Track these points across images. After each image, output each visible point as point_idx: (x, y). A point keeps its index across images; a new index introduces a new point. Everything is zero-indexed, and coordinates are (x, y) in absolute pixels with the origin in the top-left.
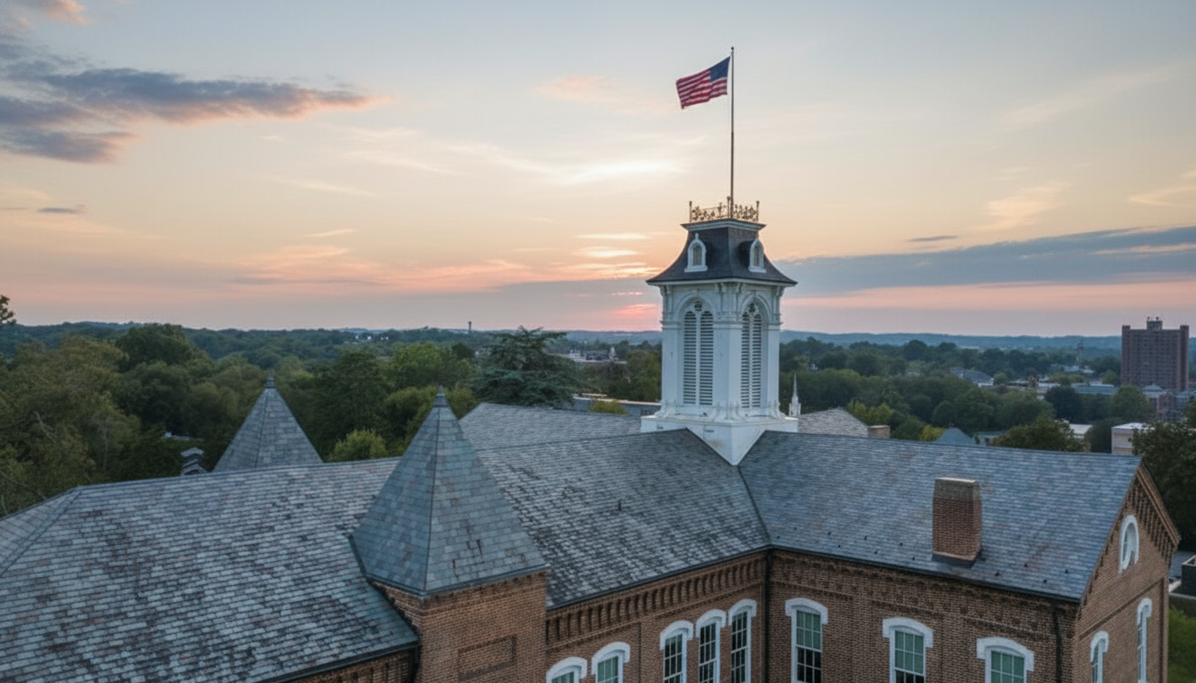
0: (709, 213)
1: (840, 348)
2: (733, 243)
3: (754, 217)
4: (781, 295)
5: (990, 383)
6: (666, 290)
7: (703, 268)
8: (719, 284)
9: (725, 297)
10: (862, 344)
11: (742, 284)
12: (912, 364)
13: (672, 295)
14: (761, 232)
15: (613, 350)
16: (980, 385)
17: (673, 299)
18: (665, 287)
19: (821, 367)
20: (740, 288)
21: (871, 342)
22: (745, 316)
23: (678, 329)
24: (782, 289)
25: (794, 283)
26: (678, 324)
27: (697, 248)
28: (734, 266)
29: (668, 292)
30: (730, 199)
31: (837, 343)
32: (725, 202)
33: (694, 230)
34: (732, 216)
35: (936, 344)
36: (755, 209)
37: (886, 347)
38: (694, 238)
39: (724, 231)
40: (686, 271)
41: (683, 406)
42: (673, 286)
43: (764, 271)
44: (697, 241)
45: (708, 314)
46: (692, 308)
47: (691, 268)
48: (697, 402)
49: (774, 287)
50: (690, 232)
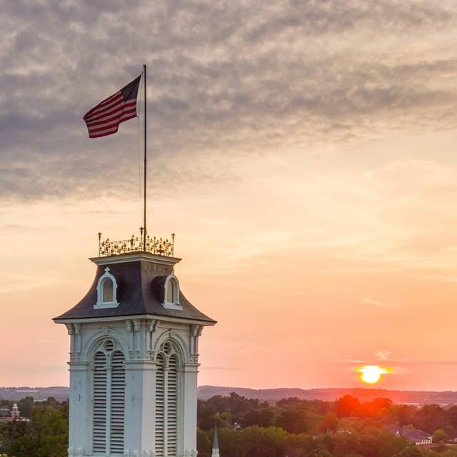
0: (120, 246)
1: (266, 404)
2: (147, 277)
3: (169, 250)
4: (199, 334)
5: (429, 441)
6: (74, 330)
7: (114, 303)
8: (132, 322)
9: (138, 335)
10: (290, 399)
11: (156, 321)
12: (344, 420)
13: (81, 334)
14: (176, 267)
15: (15, 406)
16: (417, 444)
17: (81, 338)
18: (72, 325)
19: (244, 424)
20: (154, 327)
21: (301, 398)
22: (160, 356)
23: (87, 370)
24: (201, 327)
25: (213, 322)
26: (88, 365)
27: (108, 283)
28: (148, 303)
29: (77, 331)
30: (143, 230)
31: (262, 399)
32: (138, 234)
33: (103, 265)
34: (145, 249)
35: (370, 399)
36: (170, 241)
37: (316, 403)
38: (104, 272)
39: (137, 265)
40: (95, 307)
41: (92, 455)
42: (82, 324)
43: (180, 308)
44: (107, 274)
45: (119, 353)
46: (101, 349)
47: (101, 304)
48: (108, 450)
49: (191, 326)
50: (99, 266)
